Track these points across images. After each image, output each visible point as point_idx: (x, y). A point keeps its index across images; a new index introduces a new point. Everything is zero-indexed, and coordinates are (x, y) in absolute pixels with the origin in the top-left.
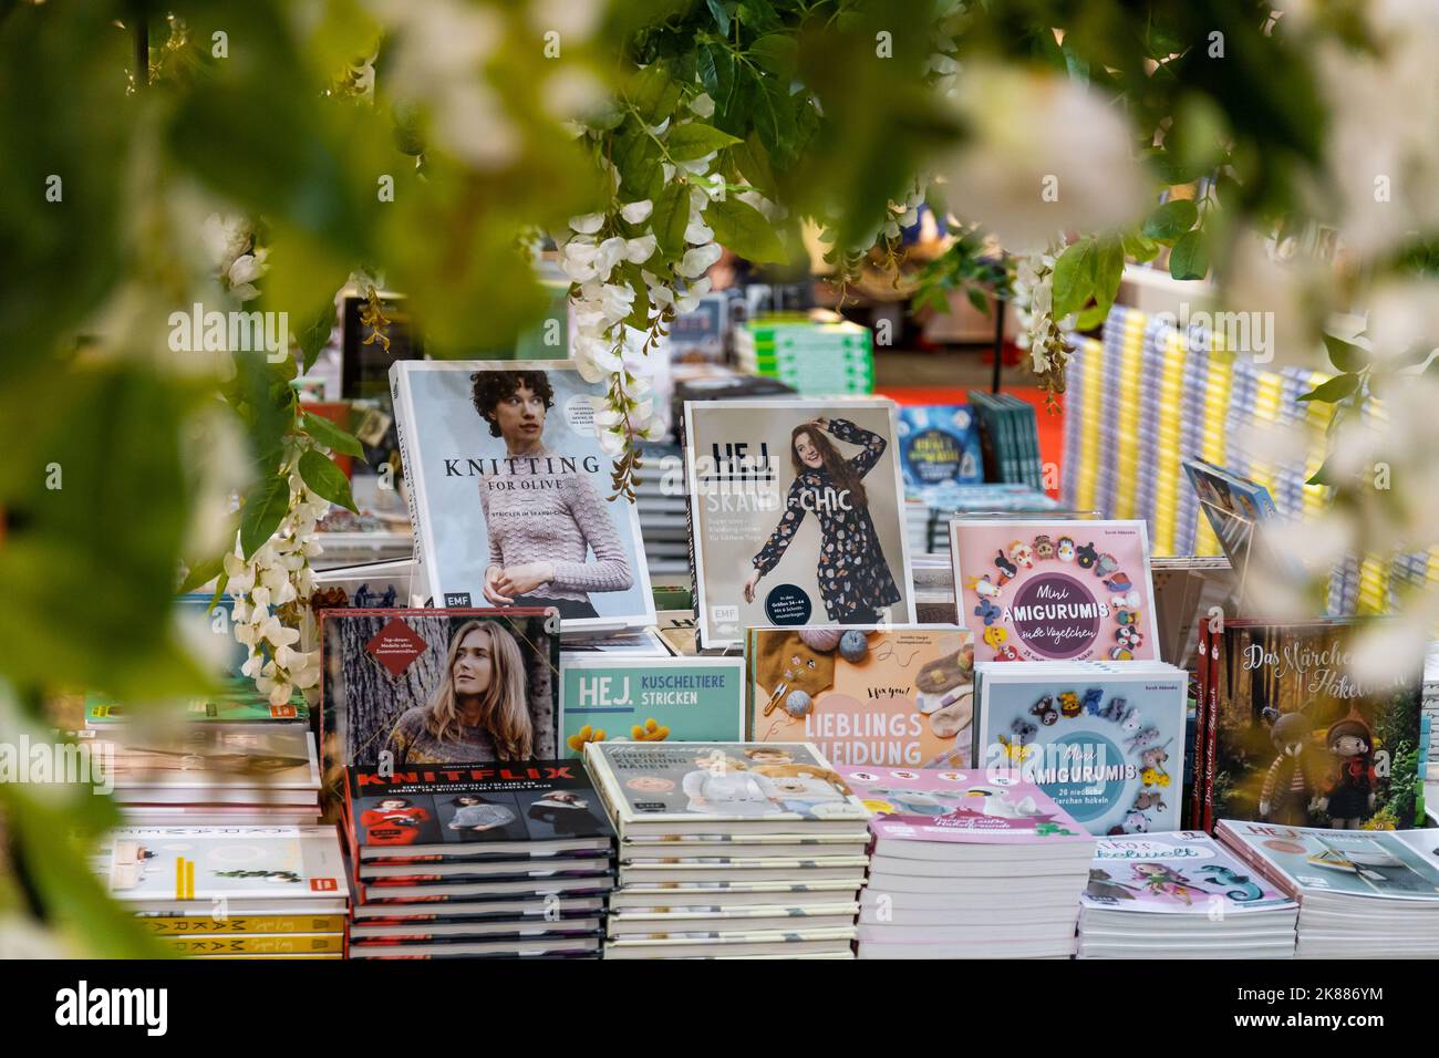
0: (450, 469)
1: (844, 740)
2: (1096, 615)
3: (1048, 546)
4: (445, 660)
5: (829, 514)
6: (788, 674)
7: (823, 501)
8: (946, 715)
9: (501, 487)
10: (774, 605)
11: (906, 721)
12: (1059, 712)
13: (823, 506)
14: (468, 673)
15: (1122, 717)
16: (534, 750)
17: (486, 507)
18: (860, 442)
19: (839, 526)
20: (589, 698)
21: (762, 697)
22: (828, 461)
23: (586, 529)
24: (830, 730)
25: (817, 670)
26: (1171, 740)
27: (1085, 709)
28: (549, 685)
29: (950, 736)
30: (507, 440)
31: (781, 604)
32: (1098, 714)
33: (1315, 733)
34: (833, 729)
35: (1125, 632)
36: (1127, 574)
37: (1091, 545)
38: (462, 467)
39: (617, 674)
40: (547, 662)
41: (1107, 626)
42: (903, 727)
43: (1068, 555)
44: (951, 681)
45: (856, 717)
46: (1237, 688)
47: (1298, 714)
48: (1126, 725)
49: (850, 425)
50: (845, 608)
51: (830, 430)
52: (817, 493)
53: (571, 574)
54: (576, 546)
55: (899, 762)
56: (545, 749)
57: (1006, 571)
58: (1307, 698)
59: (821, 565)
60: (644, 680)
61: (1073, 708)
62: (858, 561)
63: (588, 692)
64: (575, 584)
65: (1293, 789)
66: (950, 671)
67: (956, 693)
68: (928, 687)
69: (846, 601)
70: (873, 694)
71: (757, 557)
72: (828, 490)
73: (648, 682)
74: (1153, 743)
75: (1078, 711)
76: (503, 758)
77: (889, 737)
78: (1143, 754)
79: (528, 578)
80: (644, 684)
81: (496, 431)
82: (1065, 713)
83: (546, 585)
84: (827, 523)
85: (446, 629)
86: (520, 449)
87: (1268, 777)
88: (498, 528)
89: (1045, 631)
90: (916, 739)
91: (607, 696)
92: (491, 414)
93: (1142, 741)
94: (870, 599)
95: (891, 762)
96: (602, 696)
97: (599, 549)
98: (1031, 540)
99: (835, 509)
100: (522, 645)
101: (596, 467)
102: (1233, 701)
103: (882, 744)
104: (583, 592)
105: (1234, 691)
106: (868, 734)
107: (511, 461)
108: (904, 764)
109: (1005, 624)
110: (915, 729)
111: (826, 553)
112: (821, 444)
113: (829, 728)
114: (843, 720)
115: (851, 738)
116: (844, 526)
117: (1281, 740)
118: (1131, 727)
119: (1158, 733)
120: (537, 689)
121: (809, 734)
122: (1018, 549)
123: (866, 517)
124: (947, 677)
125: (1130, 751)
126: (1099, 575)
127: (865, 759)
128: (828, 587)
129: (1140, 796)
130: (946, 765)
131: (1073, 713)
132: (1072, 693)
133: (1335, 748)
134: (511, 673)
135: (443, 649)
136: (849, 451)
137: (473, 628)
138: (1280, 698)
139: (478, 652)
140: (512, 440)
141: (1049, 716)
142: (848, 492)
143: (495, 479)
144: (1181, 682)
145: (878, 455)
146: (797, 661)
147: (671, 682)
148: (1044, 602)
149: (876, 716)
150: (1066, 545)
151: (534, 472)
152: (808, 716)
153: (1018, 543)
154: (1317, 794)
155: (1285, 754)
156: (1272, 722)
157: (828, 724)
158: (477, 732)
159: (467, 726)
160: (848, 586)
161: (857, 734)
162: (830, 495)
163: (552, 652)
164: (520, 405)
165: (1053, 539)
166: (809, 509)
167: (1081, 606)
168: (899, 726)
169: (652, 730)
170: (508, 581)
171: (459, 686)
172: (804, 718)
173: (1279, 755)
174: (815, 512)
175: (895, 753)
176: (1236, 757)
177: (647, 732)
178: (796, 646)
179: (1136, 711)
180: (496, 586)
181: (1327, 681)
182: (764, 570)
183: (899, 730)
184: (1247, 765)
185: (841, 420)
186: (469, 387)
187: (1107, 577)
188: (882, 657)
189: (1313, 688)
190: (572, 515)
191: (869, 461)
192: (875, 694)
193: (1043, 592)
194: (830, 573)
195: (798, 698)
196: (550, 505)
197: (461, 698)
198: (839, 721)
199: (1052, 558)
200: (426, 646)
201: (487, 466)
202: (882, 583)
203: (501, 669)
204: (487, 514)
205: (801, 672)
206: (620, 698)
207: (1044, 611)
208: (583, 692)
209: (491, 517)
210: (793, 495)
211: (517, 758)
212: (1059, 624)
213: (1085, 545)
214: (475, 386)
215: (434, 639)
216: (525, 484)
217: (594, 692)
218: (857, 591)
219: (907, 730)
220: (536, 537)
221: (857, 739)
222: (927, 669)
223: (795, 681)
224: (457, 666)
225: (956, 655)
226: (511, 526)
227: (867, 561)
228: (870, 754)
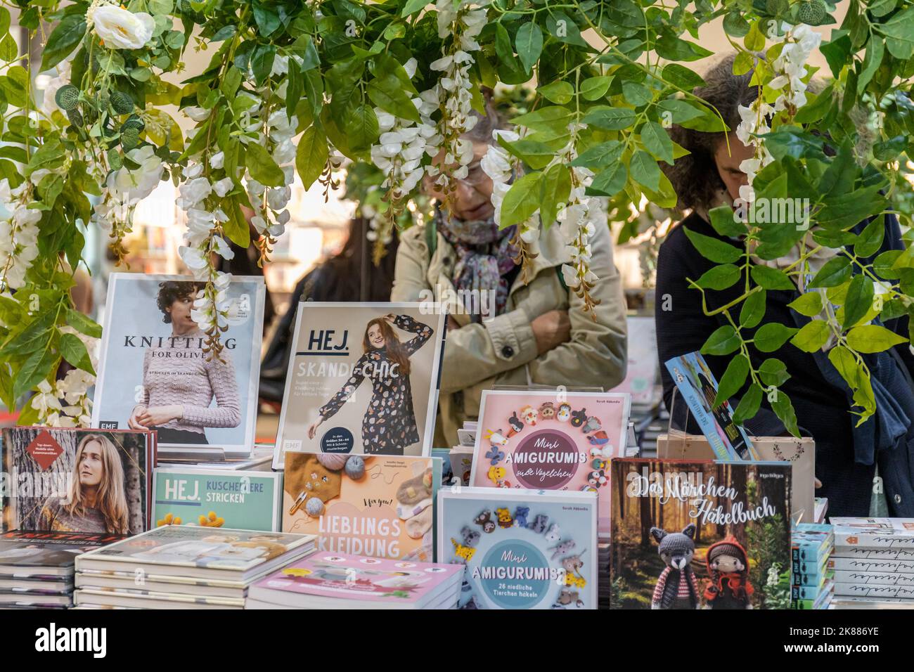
0: (128, 342)
1: (346, 536)
2: (576, 461)
3: (550, 410)
4: (74, 460)
5: (381, 380)
6: (308, 485)
7: (378, 371)
8: (416, 522)
9: (161, 355)
10: (327, 441)
11: (389, 524)
12: (496, 524)
13: (378, 374)
14: (89, 470)
15: (545, 530)
16: (130, 526)
17: (147, 368)
18: (415, 331)
19: (386, 388)
20: (171, 494)
21: (289, 501)
22: (389, 344)
23: (215, 386)
24: (336, 528)
25: (328, 483)
26: (585, 550)
27: (516, 522)
28: (138, 481)
29: (418, 538)
30: (175, 325)
31: (333, 441)
32: (527, 526)
33: (696, 550)
34: (339, 527)
35: (596, 474)
36: (607, 432)
37: (584, 410)
38: (137, 341)
39: (191, 478)
40: (136, 465)
41: (583, 469)
42: (387, 528)
43: (565, 416)
44: (419, 496)
45: (355, 519)
46: (628, 511)
47: (682, 534)
48: (549, 536)
49: (410, 319)
50: (377, 445)
51: (395, 322)
52: (376, 364)
53: (196, 415)
54: (205, 397)
55: (384, 555)
56: (137, 527)
57: (515, 427)
58: (689, 522)
59: (367, 415)
60: (209, 484)
61: (507, 521)
62: (394, 413)
63: (171, 490)
64: (197, 421)
65: (679, 596)
66: (419, 488)
67: (422, 504)
68: (405, 500)
69: (379, 441)
70: (367, 503)
71: (323, 408)
72: (384, 363)
73: (211, 485)
74: (571, 552)
75: (511, 522)
76: (110, 531)
77: (377, 536)
78: (563, 561)
79: (164, 415)
80: (208, 486)
81: (168, 319)
82: (501, 524)
83: (176, 420)
84: (378, 386)
85: (74, 439)
86: (182, 331)
87: (658, 584)
88: (152, 381)
89: (535, 471)
90: (397, 538)
91: (183, 494)
92: (167, 309)
93: (561, 550)
94: (397, 440)
95: (378, 554)
96: (180, 494)
97: (221, 399)
98: (539, 406)
99: (386, 376)
100: (121, 453)
101: (234, 346)
102: (625, 520)
103: (373, 541)
104: (201, 427)
105: (625, 513)
106: (363, 533)
107: (173, 339)
108: (387, 557)
109: (506, 466)
110: (396, 531)
111: (373, 407)
112: (387, 331)
113: (336, 527)
114: (346, 521)
115: (351, 535)
116: (390, 389)
117: (667, 555)
118: (552, 538)
119: (574, 545)
120: (131, 484)
121: (322, 530)
122: (528, 411)
123: (407, 382)
124: (417, 492)
125: (553, 558)
126: (585, 432)
127: (360, 552)
128: (368, 430)
129: (563, 594)
130: (416, 559)
131: (507, 525)
132: (505, 509)
133: (714, 565)
134: (114, 471)
135: (73, 452)
136: (405, 337)
137: (91, 439)
138: (665, 520)
139: (94, 456)
140: (178, 326)
141: (488, 526)
142: (398, 365)
143: (158, 350)
144: (591, 505)
145: (425, 340)
146: (315, 476)
147: (227, 486)
148: (539, 450)
149: (369, 520)
150: (564, 410)
151: (187, 347)
152: (321, 517)
153: (529, 407)
154: (701, 601)
155: (671, 566)
156: (659, 540)
157: (335, 524)
158: (94, 512)
159: (88, 507)
160: (382, 430)
161: (356, 532)
162: (385, 366)
163: (140, 459)
164: (190, 303)
165: (555, 406)
166: (367, 376)
167: (566, 454)
168: (384, 528)
169: (213, 519)
170: (148, 416)
171: (83, 479)
172: (318, 518)
173: (666, 567)
174: (372, 378)
175: (381, 547)
176: (629, 566)
177: (209, 521)
178: (314, 465)
179: (556, 526)
180: (138, 419)
181: (705, 509)
182: (326, 417)
183: (385, 531)
184: (639, 573)
185: (405, 316)
186: (156, 292)
187: (590, 434)
188: (374, 476)
189: (693, 514)
190: (208, 376)
191: (418, 344)
192: (368, 503)
193: (540, 443)
194: (372, 421)
195: (314, 503)
196: (193, 369)
197: (84, 488)
198: (343, 521)
199: (552, 418)
200: (62, 450)
201: (155, 342)
202: (407, 429)
203: (108, 469)
204: (146, 372)
205: (317, 484)
206: (192, 495)
207: (537, 457)
208: (168, 490)
209: (148, 374)
210: (358, 367)
211: (119, 532)
212: (546, 467)
213: (579, 410)
214: (161, 291)
215: (67, 446)
216: (179, 354)
217: (174, 490)
218: (388, 434)
219: (390, 532)
220: (177, 389)
221: (356, 536)
222: (404, 486)
223: (312, 490)
224: (81, 465)
225: (422, 476)
226: (162, 381)
227: (401, 413)
228: (364, 546)
